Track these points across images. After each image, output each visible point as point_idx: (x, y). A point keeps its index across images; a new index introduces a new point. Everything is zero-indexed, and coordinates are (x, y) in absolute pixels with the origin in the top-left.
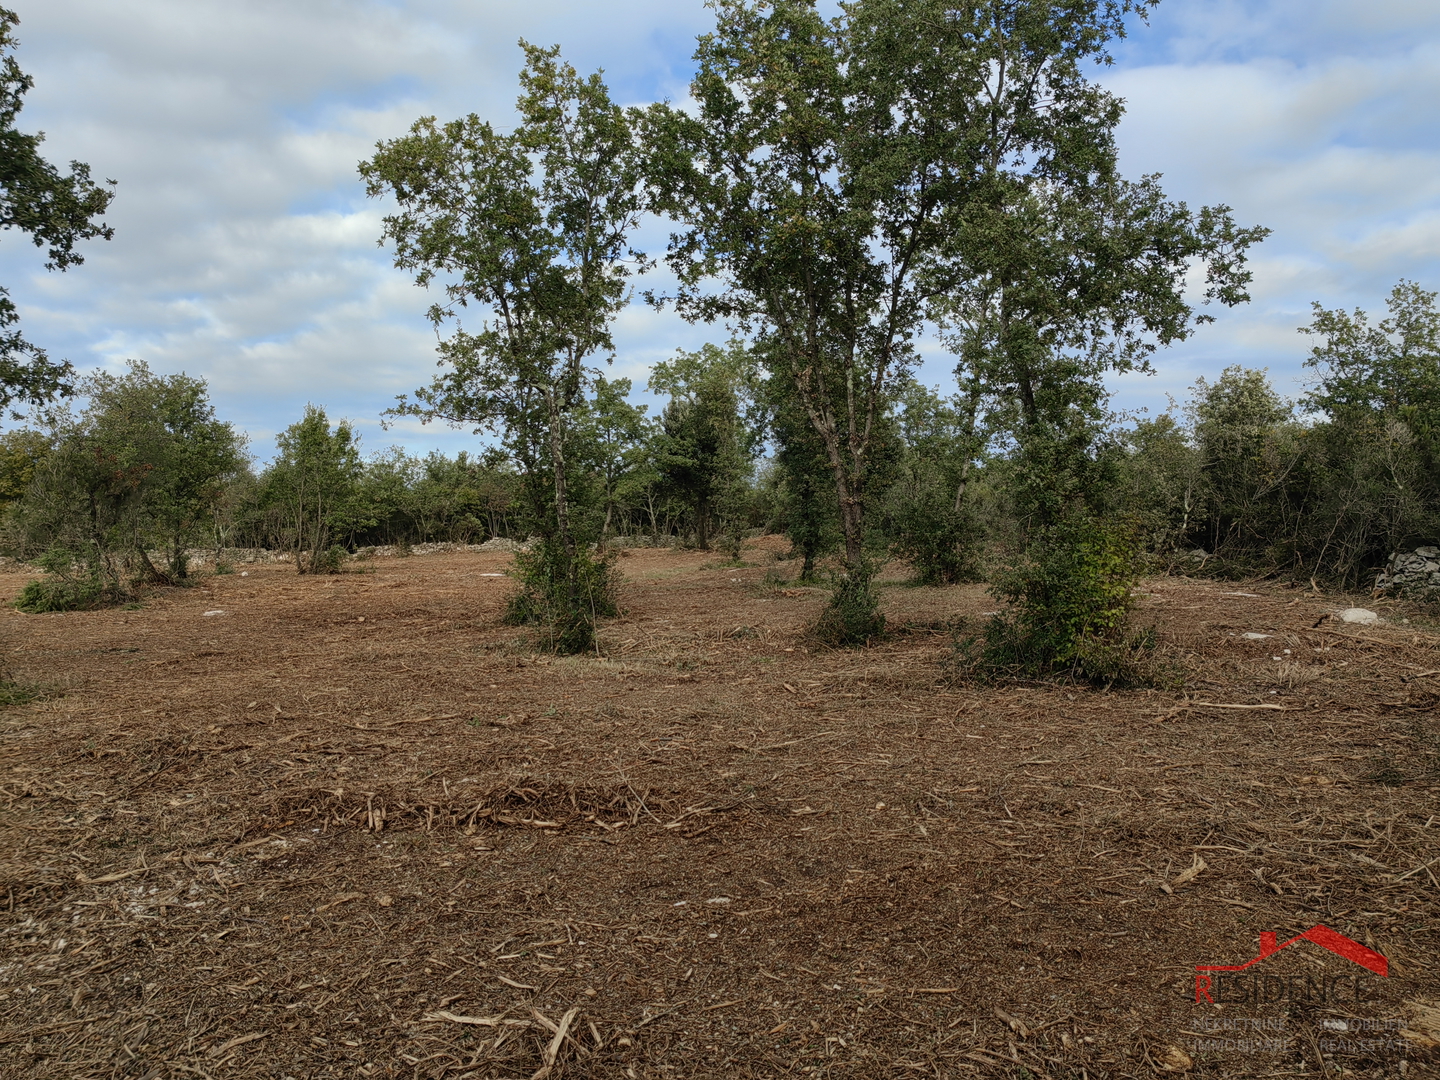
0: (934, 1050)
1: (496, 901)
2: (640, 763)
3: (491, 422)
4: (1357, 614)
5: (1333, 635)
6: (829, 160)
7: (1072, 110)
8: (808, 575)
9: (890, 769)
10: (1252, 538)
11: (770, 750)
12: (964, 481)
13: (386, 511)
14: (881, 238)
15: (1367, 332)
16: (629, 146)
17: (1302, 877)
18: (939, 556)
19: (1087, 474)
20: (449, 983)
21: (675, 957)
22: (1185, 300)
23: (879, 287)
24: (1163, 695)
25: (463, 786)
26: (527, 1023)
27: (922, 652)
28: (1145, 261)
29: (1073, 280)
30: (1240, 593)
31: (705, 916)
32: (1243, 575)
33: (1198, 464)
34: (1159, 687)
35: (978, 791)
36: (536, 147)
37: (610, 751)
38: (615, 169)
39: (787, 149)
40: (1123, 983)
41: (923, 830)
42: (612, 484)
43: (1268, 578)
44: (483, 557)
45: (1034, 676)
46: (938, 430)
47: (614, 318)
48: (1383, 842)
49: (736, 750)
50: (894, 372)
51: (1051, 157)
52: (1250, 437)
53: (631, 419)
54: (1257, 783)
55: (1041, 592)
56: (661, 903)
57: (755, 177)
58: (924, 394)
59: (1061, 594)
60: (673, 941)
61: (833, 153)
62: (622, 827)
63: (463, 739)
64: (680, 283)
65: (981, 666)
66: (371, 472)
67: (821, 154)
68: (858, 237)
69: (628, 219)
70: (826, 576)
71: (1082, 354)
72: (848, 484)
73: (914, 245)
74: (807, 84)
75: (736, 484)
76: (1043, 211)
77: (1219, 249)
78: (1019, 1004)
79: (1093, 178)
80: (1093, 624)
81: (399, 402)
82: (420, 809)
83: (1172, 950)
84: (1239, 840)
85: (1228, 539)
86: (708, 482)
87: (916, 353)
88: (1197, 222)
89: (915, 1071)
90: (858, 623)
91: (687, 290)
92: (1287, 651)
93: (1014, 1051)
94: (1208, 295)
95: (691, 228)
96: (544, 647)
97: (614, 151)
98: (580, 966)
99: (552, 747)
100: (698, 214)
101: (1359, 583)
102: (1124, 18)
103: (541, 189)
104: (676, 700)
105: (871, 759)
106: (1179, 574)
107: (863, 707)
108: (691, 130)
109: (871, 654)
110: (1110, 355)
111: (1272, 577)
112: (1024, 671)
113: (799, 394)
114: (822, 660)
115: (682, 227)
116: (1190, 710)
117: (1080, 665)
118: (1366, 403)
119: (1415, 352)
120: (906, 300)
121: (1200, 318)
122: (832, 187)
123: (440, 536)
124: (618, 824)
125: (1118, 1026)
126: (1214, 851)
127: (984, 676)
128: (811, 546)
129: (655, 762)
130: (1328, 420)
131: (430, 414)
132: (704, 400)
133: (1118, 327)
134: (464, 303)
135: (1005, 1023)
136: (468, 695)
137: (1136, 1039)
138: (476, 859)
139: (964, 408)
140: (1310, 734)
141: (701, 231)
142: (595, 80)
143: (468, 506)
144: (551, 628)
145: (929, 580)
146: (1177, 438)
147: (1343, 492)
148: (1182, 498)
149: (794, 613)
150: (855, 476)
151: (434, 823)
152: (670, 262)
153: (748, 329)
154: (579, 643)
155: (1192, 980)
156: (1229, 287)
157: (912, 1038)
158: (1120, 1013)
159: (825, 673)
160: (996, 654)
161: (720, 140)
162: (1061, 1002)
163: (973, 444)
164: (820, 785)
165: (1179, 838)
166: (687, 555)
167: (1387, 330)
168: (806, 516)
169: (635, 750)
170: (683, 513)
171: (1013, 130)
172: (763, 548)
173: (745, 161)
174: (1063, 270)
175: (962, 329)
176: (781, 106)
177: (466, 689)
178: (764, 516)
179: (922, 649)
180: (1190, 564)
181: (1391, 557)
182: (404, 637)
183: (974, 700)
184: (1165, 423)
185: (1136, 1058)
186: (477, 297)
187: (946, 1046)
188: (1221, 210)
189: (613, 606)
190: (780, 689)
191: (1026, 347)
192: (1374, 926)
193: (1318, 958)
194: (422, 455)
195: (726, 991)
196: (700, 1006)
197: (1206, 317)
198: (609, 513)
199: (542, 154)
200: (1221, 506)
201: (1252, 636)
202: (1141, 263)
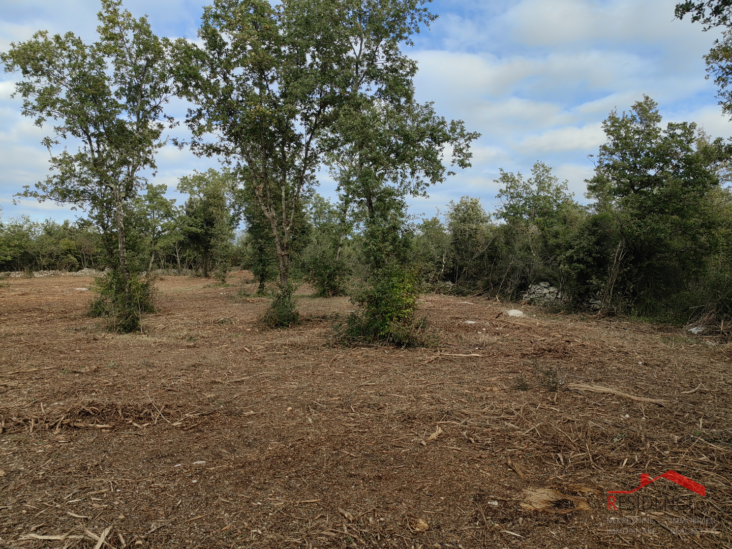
0: (306, 532)
1: (69, 470)
2: (161, 391)
3: (82, 204)
4: (515, 312)
5: (503, 322)
6: (273, 78)
7: (394, 67)
8: (261, 292)
9: (296, 390)
10: (472, 276)
11: (234, 382)
12: (341, 246)
13: (18, 252)
14: (300, 121)
15: (522, 183)
16: (164, 58)
17: (483, 434)
18: (328, 283)
19: (397, 244)
20: (37, 518)
21: (172, 494)
22: (443, 163)
23: (299, 145)
24: (428, 350)
25: (54, 407)
26: (82, 537)
27: (316, 330)
28: (425, 143)
29: (392, 149)
30: (466, 302)
31: (191, 471)
32: (468, 294)
33: (449, 241)
34: (427, 347)
35: (339, 400)
36: (109, 54)
37: (145, 385)
38: (155, 70)
39: (252, 70)
40: (400, 490)
41: (310, 420)
42: (155, 241)
43: (478, 295)
44: (77, 279)
45: (370, 342)
46: (330, 220)
47: (157, 152)
48: (519, 417)
49: (215, 383)
50: (306, 189)
51: (383, 89)
52: (472, 229)
53: (166, 206)
54: (467, 391)
55: (373, 301)
56: (167, 466)
57: (235, 83)
58: (323, 201)
59: (383, 302)
60: (172, 486)
61: (276, 75)
62: (148, 426)
63: (56, 381)
64: (193, 135)
65: (345, 338)
66: (9, 229)
67: (270, 74)
68: (288, 119)
69: (163, 98)
70: (270, 292)
71: (396, 186)
72: (282, 246)
73: (316, 126)
74: (262, 38)
75: (224, 243)
76: (379, 114)
77: (458, 141)
78: (350, 505)
79: (403, 100)
80: (397, 317)
81: (25, 189)
82: (26, 421)
83: (424, 472)
84: (457, 418)
85: (461, 277)
86: (209, 241)
87: (317, 180)
88: (449, 126)
89: (296, 543)
90: (285, 316)
91: (196, 139)
92: (484, 329)
93: (345, 528)
94: (453, 162)
95: (199, 107)
96: (110, 329)
97: (154, 60)
98: (116, 503)
99: (111, 384)
100: (203, 100)
101: (517, 298)
102: (419, 24)
103: (112, 77)
104: (185, 357)
105: (287, 384)
106: (440, 293)
107: (285, 359)
108: (199, 54)
109: (291, 332)
110: (409, 187)
111: (480, 295)
112: (365, 339)
113: (257, 198)
114: (266, 335)
115: (194, 106)
116: (440, 357)
117: (391, 336)
118: (521, 216)
119: (542, 194)
120: (312, 153)
121: (449, 172)
122: (275, 92)
123: (50, 267)
124: (146, 425)
125: (396, 511)
126: (446, 424)
127: (346, 342)
128: (263, 277)
129: (169, 390)
130: (505, 223)
131: (44, 197)
132: (208, 198)
133: (412, 173)
134: (65, 137)
135: (343, 515)
136: (62, 356)
137: (404, 517)
138: (59, 448)
139: (341, 209)
140: (492, 367)
141: (205, 109)
142: (143, 20)
143: (69, 250)
144: (115, 319)
145: (323, 294)
146: (441, 228)
147: (510, 256)
148: (442, 257)
149: (253, 311)
150: (285, 241)
151: (34, 428)
152: (188, 124)
153: (229, 163)
154: (131, 327)
155: (432, 486)
156: (462, 159)
157: (296, 526)
158: (397, 505)
159: (267, 342)
160: (352, 331)
161: (216, 62)
162: (370, 502)
163: (346, 228)
164: (259, 400)
165: (431, 419)
166: (197, 280)
167: (531, 183)
168: (261, 261)
169: (159, 385)
170: (195, 257)
171: (366, 73)
172: (238, 277)
173: (229, 74)
174: (388, 143)
175: (341, 170)
176: (249, 48)
177: (61, 352)
178: (240, 261)
179: (317, 329)
180: (445, 288)
181: (530, 286)
182: (24, 324)
183: (340, 354)
184: (435, 221)
185: (403, 526)
186: (73, 134)
187: (312, 529)
188: (460, 122)
189: (152, 307)
190: (242, 350)
191: (370, 180)
192: (512, 456)
193: (488, 472)
194: (41, 221)
195: (200, 510)
196: (184, 519)
197: (452, 172)
198: (153, 257)
199: (113, 58)
200: (459, 261)
201: (469, 322)
202: (424, 144)
